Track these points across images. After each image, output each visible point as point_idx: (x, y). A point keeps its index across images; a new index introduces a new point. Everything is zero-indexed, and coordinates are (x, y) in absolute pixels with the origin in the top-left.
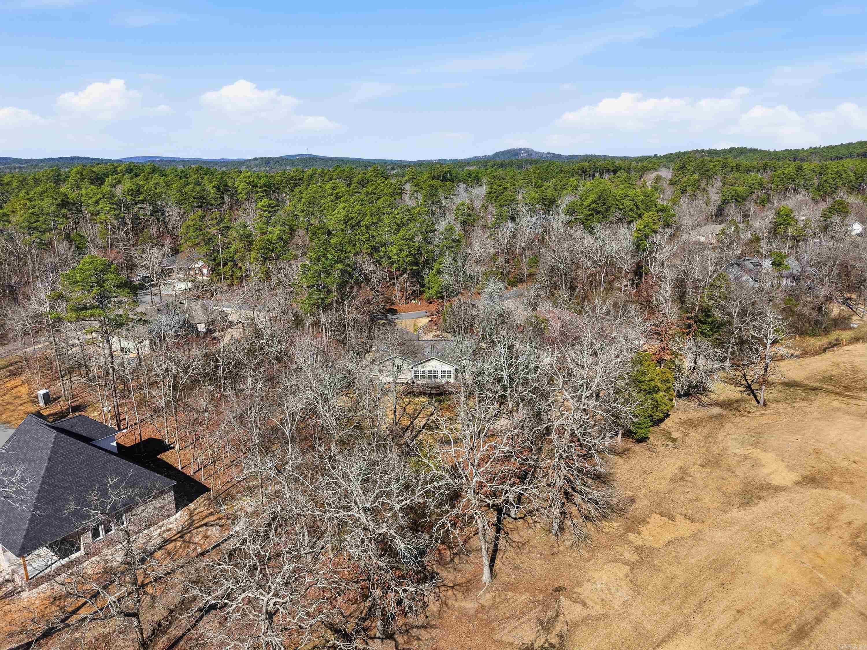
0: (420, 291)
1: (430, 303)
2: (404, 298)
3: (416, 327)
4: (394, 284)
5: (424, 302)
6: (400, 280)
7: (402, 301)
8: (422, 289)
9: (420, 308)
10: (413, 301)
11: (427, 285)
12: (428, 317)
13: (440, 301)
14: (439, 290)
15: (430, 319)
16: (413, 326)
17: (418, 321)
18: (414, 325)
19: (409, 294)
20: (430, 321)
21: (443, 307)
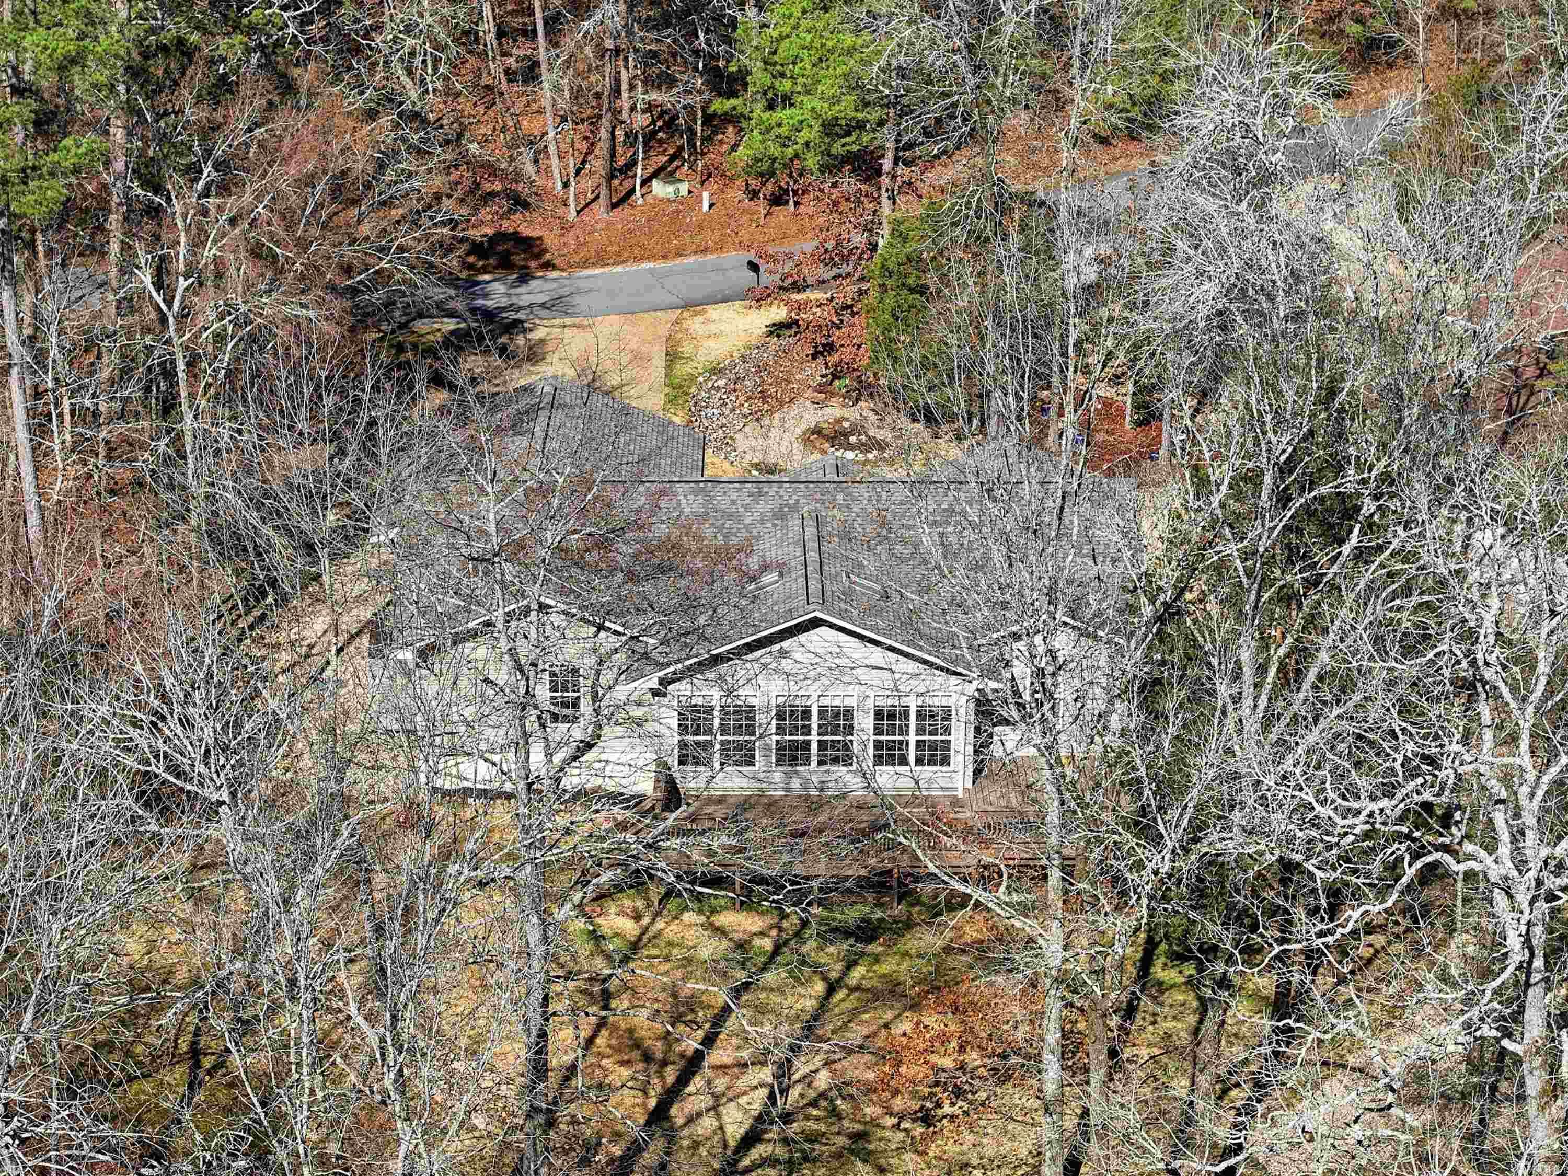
0: (708, 119)
1: (777, 200)
2: (598, 164)
3: (683, 369)
4: (531, 72)
5: (736, 194)
6: (568, 43)
7: (588, 184)
8: (720, 105)
9: (711, 238)
10: (659, 188)
11: (759, 77)
12: (760, 297)
13: (849, 183)
14: (846, 108)
15: (779, 313)
16: (659, 362)
17: (696, 325)
18: (672, 357)
19: (631, 136)
20: (777, 329)
21: (870, 228)
